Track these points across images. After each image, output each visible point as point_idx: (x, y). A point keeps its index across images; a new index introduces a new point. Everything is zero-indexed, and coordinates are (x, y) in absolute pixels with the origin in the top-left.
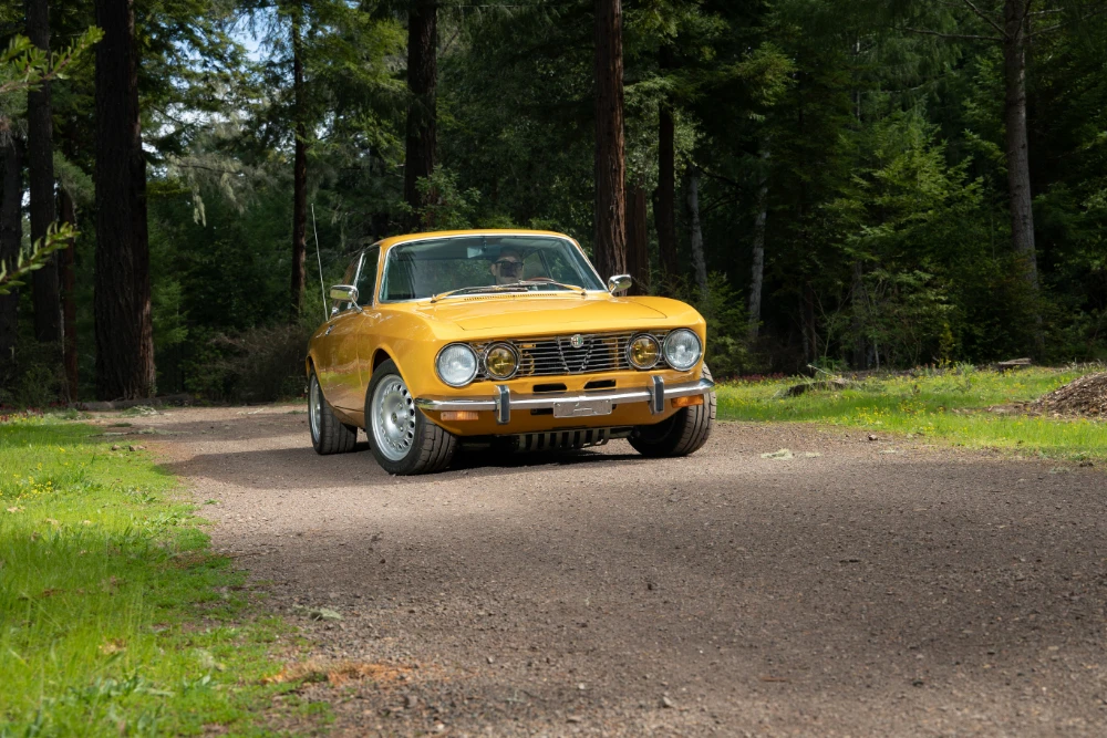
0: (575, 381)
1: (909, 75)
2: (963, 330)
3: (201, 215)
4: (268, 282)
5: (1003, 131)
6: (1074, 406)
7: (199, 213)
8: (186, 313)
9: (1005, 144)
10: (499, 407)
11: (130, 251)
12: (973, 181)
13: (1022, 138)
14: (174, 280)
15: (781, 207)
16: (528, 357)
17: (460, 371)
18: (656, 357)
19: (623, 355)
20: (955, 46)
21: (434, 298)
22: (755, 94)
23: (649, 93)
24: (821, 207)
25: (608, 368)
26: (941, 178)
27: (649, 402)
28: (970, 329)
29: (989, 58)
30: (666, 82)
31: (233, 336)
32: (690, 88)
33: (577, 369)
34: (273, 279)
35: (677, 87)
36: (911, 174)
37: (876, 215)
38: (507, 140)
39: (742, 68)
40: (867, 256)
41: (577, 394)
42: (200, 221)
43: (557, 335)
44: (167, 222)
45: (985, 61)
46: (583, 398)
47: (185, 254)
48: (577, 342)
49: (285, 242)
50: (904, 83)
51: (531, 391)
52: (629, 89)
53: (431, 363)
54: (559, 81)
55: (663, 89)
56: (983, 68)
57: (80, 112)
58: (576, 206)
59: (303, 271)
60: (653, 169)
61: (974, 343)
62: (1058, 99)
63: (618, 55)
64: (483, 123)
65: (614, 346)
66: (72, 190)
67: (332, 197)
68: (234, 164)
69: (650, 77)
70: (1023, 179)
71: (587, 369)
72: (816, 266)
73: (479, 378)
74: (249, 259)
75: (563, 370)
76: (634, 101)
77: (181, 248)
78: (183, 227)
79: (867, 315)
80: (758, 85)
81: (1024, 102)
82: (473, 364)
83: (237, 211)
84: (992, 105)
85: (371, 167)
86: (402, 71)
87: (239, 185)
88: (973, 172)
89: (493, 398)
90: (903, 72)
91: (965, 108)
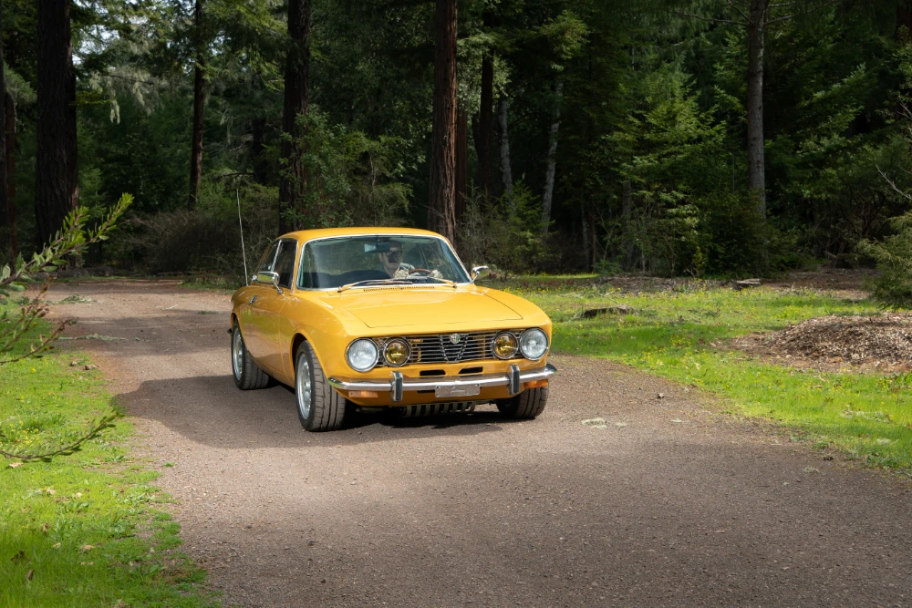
0: (451, 368)
1: (672, 34)
2: (710, 248)
3: (116, 116)
4: (169, 168)
5: (743, 89)
6: (801, 349)
7: (115, 113)
8: (104, 194)
9: (746, 100)
10: (394, 389)
11: (64, 152)
12: (719, 123)
13: (759, 101)
14: (95, 168)
15: (572, 137)
16: (417, 349)
17: (365, 359)
18: (514, 351)
19: (489, 349)
20: (708, 13)
21: (341, 289)
22: (556, 49)
23: (476, 46)
24: (603, 138)
25: (476, 359)
26: (694, 120)
27: (508, 385)
28: (715, 247)
29: (736, 34)
30: (490, 38)
31: (144, 219)
32: (507, 43)
33: (453, 359)
34: (173, 164)
35: (497, 42)
36: (671, 118)
37: (644, 147)
38: (362, 71)
39: (549, 29)
40: (637, 178)
41: (454, 378)
42: (115, 120)
43: (440, 334)
44: (90, 120)
45: (732, 36)
46: (458, 383)
47: (104, 147)
48: (455, 339)
49: (183, 136)
50: (668, 40)
51: (418, 375)
52: (461, 42)
53: (343, 352)
54: (404, 25)
55: (486, 43)
56: (730, 41)
57: (22, 30)
58: (413, 123)
59: (199, 167)
60: (476, 97)
61: (717, 258)
62: (786, 66)
63: (454, 18)
64: (343, 57)
65: (482, 341)
66: (14, 93)
67: (221, 102)
68: (144, 76)
69: (476, 33)
70: (758, 131)
71: (462, 359)
72: (598, 183)
73: (380, 364)
74: (154, 149)
75: (443, 360)
76: (463, 53)
77: (100, 141)
78: (102, 125)
79: (637, 232)
80: (558, 42)
81: (761, 74)
82: (375, 354)
83: (145, 113)
84: (735, 69)
85: (253, 82)
86: (278, 7)
87: (148, 92)
88: (719, 117)
89: (390, 381)
90: (668, 32)
91: (715, 69)
